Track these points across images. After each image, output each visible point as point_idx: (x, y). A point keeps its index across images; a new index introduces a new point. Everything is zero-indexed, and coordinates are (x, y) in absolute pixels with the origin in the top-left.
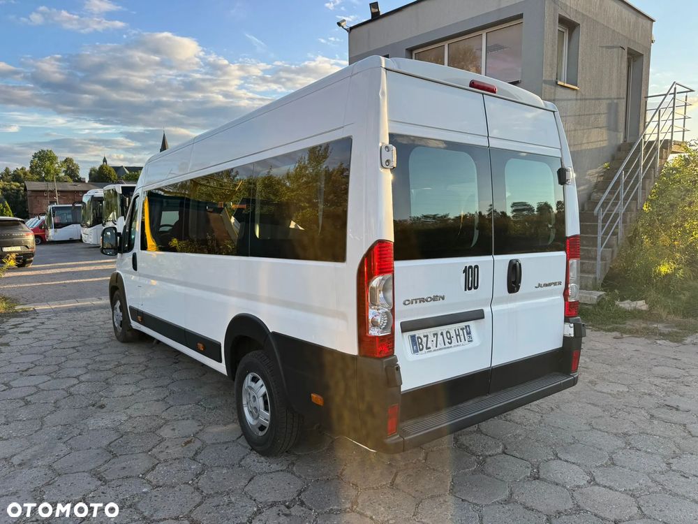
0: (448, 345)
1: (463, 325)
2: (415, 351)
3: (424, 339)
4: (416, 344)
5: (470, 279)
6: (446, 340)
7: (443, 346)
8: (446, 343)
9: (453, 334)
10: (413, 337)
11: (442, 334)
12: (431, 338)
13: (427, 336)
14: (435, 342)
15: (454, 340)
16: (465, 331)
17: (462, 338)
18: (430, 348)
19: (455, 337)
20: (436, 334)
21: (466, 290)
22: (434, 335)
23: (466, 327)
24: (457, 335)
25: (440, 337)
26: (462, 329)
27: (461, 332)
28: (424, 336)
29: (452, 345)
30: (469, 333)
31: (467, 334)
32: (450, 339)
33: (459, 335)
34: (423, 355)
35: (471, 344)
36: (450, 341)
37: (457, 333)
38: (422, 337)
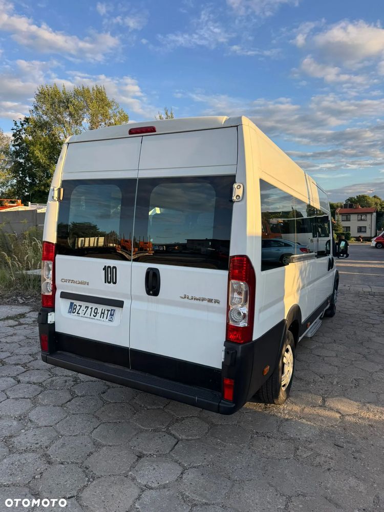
0: (92, 316)
1: (110, 308)
2: (70, 312)
3: (78, 307)
4: (72, 309)
5: (109, 275)
6: (93, 313)
7: (89, 316)
8: (92, 315)
9: (99, 311)
10: (72, 304)
11: (92, 308)
12: (83, 308)
13: (81, 306)
14: (85, 311)
15: (98, 315)
16: (109, 312)
17: (105, 316)
18: (79, 314)
19: (100, 314)
20: (88, 307)
21: (105, 282)
22: (86, 307)
23: (112, 310)
24: (102, 313)
25: (89, 310)
26: (108, 311)
27: (106, 312)
28: (79, 306)
29: (96, 318)
30: (112, 315)
31: (111, 315)
32: (96, 313)
33: (104, 313)
34: (73, 316)
35: (111, 323)
36: (95, 315)
37: (103, 312)
38: (77, 305)
